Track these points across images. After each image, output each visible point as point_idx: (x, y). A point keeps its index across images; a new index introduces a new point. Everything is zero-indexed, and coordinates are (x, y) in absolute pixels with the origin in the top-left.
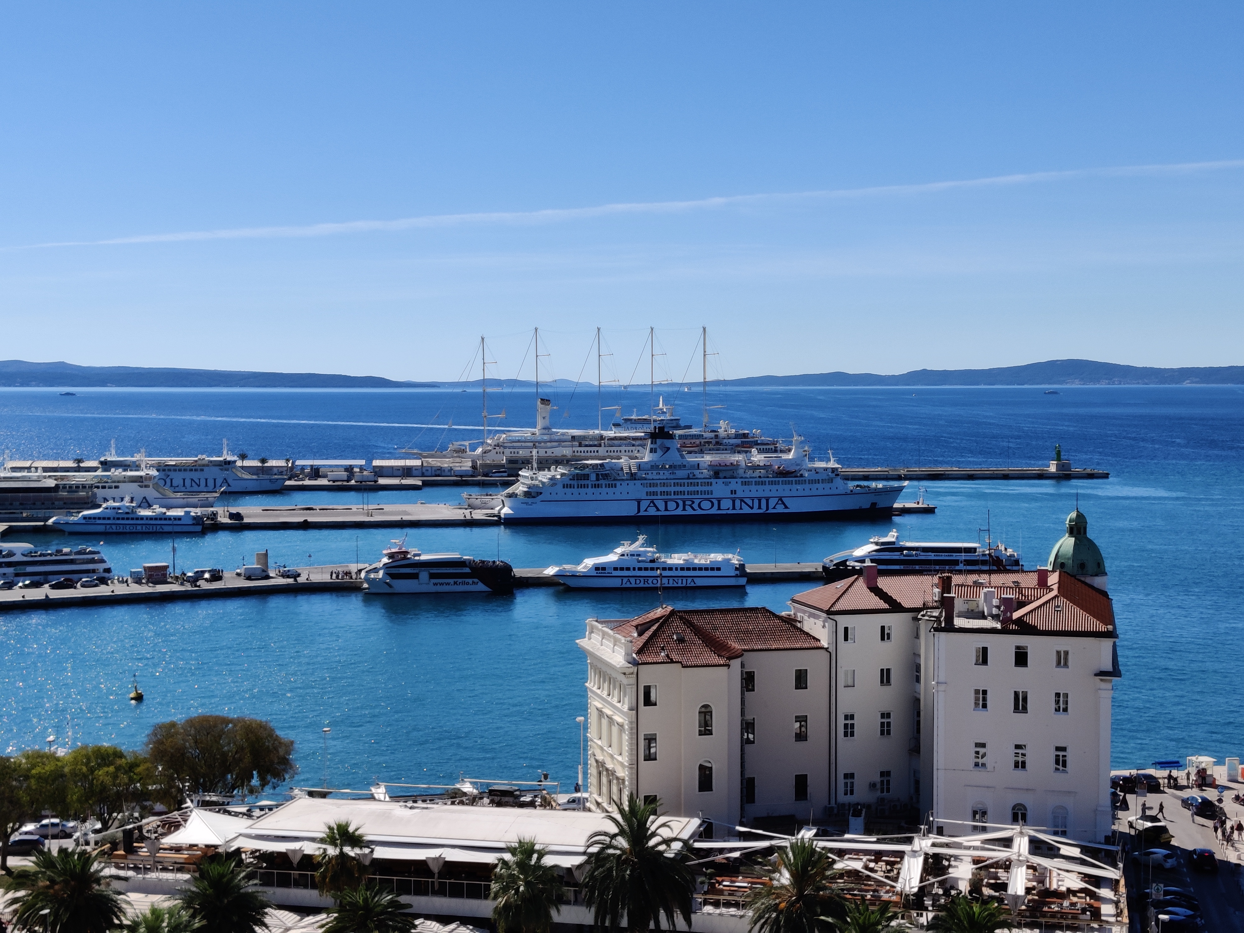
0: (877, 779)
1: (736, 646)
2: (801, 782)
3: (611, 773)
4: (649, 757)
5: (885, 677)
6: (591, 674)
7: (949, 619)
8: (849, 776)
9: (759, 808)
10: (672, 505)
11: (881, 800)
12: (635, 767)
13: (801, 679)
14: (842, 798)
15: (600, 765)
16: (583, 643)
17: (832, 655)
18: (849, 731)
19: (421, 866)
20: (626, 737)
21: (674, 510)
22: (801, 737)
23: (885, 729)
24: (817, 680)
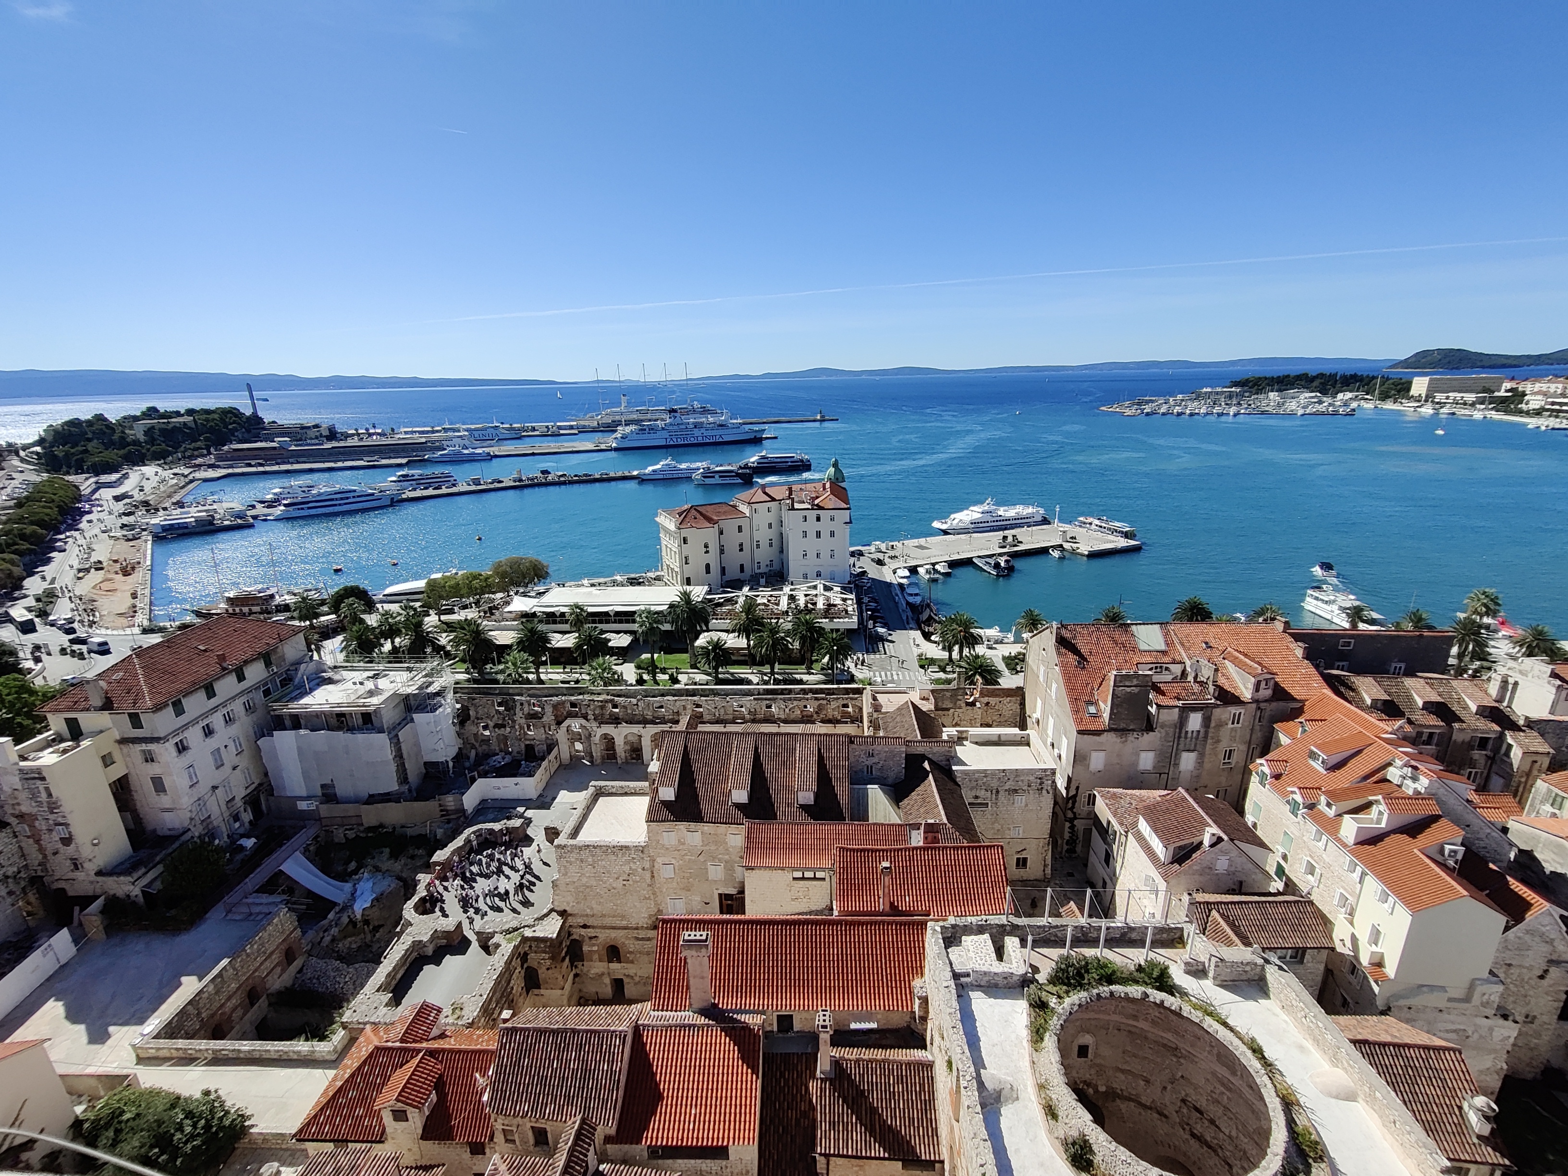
0: (769, 563)
1: (716, 518)
2: (742, 566)
3: (672, 569)
4: (686, 563)
5: (770, 526)
6: (661, 530)
7: (793, 505)
8: (759, 563)
9: (727, 577)
11: (770, 570)
12: (681, 567)
13: (740, 529)
14: (757, 571)
15: (668, 566)
16: (657, 519)
17: (751, 519)
18: (758, 546)
19: (606, 614)
20: (677, 556)
21: (680, 442)
22: (741, 550)
23: (771, 545)
24: (746, 529)
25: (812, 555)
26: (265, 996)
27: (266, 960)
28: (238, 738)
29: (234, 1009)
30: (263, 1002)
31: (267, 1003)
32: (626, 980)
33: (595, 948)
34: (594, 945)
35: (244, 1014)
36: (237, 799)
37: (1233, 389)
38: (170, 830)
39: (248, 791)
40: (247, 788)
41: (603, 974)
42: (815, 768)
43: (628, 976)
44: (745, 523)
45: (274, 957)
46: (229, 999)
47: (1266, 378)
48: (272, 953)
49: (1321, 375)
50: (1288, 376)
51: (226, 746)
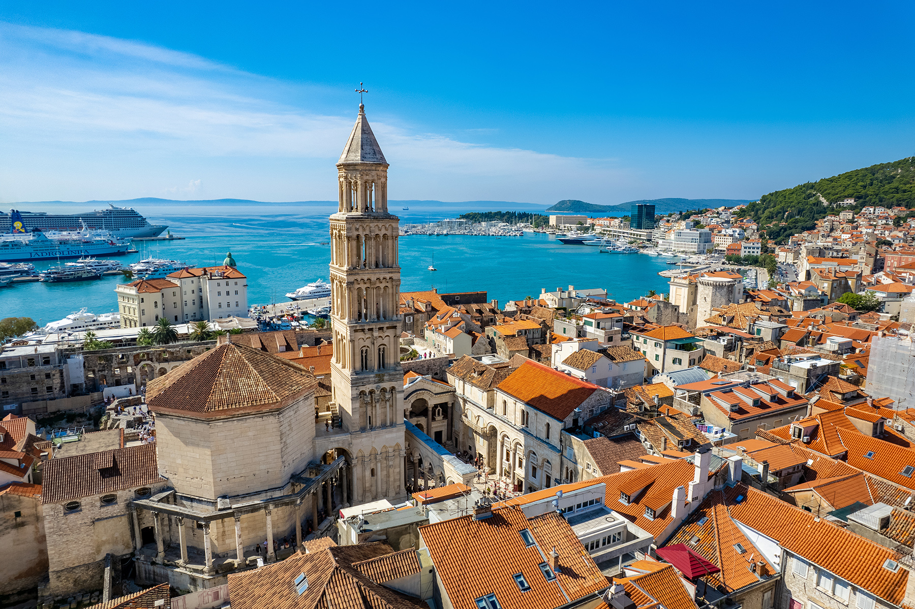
1: (159, 287)
4: (143, 315)
5: (193, 292)
6: (120, 297)
10: (44, 254)
13: (174, 294)
17: (181, 288)
21: (45, 256)
24: (178, 294)
25: (224, 305)
37: (462, 220)
44: (177, 290)
47: (479, 214)
49: (508, 213)
50: (491, 213)
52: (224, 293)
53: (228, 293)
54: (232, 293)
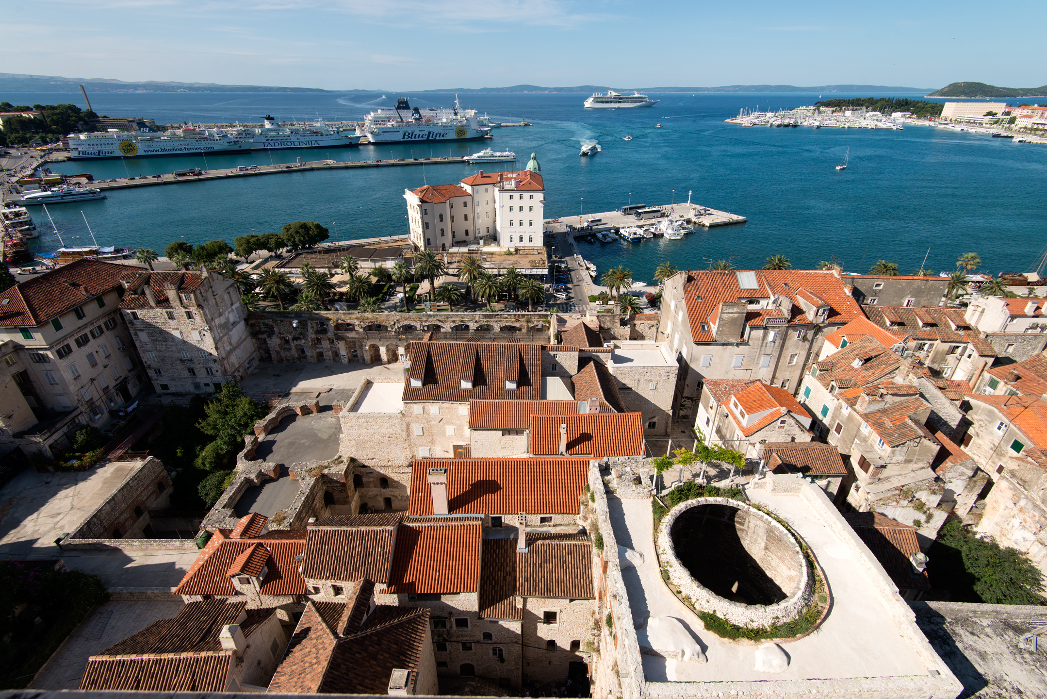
0: (486, 230)
2: (467, 231)
3: (417, 233)
5: (487, 202)
6: (408, 206)
7: (503, 187)
8: (479, 229)
9: (457, 239)
11: (487, 235)
12: (423, 231)
13: (465, 204)
14: (478, 235)
15: (414, 230)
16: (405, 196)
17: (473, 197)
18: (478, 217)
20: (420, 223)
22: (466, 220)
23: (487, 216)
24: (469, 204)
25: (516, 223)
26: (146, 512)
27: (144, 490)
28: (105, 346)
29: (127, 520)
30: (146, 516)
31: (148, 516)
32: (393, 499)
33: (372, 480)
34: (370, 477)
35: (134, 523)
36: (110, 387)
38: (64, 407)
39: (118, 382)
40: (116, 380)
41: (377, 495)
42: (517, 366)
43: (394, 496)
44: (468, 201)
45: (150, 488)
46: (122, 513)
48: (148, 486)
50: (859, 99)
51: (97, 352)
52: (516, 209)
53: (521, 209)
54: (526, 209)
